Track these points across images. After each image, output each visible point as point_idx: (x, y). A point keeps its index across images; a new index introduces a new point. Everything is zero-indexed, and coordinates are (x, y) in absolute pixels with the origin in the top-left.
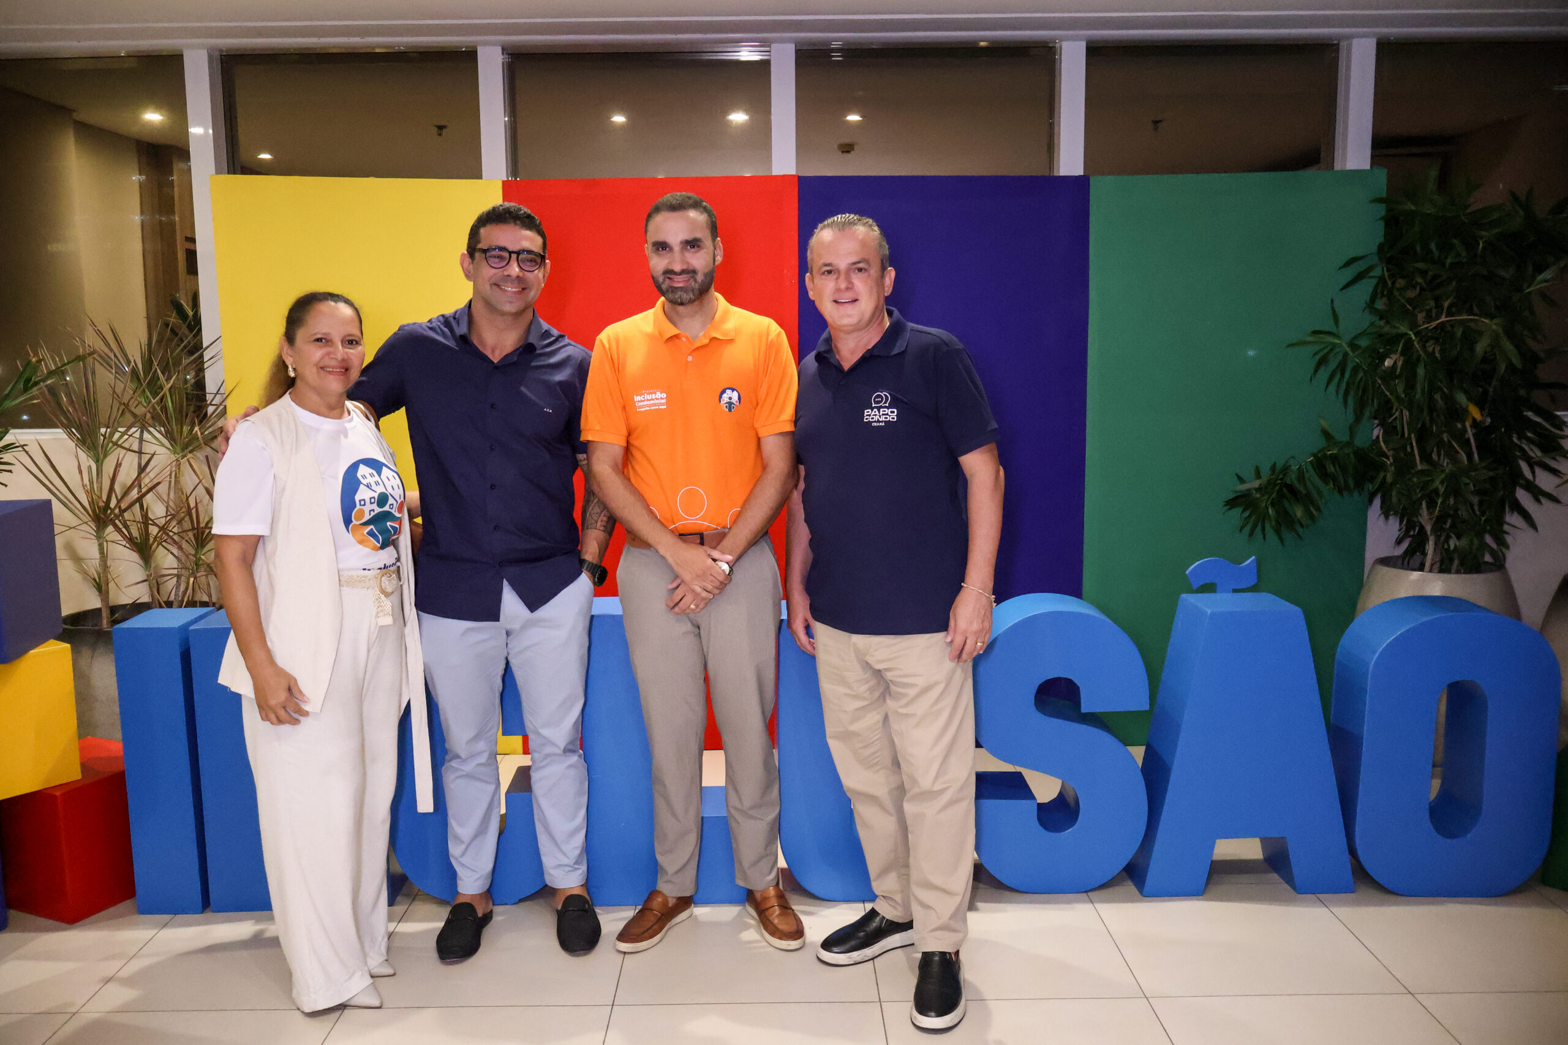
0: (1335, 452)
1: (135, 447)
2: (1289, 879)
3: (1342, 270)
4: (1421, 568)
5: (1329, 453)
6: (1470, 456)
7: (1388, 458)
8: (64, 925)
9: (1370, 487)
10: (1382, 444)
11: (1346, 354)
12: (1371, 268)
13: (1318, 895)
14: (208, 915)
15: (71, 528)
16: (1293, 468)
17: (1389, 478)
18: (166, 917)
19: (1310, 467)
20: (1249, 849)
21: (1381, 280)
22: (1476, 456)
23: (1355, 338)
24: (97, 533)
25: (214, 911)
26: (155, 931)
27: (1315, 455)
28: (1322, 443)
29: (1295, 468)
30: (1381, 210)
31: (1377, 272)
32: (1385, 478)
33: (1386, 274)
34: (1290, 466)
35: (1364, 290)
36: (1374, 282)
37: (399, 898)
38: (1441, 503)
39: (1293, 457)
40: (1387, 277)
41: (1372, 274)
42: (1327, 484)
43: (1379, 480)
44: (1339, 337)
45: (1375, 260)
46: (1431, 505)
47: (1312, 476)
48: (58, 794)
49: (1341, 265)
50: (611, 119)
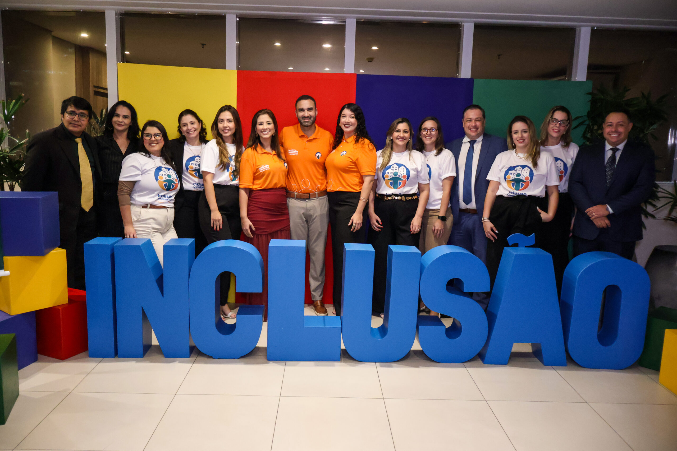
2: (542, 361)
8: (60, 360)
12: (584, 121)
13: (553, 367)
14: (117, 359)
18: (100, 359)
20: (526, 348)
21: (588, 126)
25: (119, 357)
26: (97, 364)
30: (590, 97)
31: (587, 123)
33: (590, 124)
35: (582, 129)
36: (585, 126)
37: (192, 355)
41: (585, 123)
45: (586, 118)
48: (60, 308)
50: (275, 44)
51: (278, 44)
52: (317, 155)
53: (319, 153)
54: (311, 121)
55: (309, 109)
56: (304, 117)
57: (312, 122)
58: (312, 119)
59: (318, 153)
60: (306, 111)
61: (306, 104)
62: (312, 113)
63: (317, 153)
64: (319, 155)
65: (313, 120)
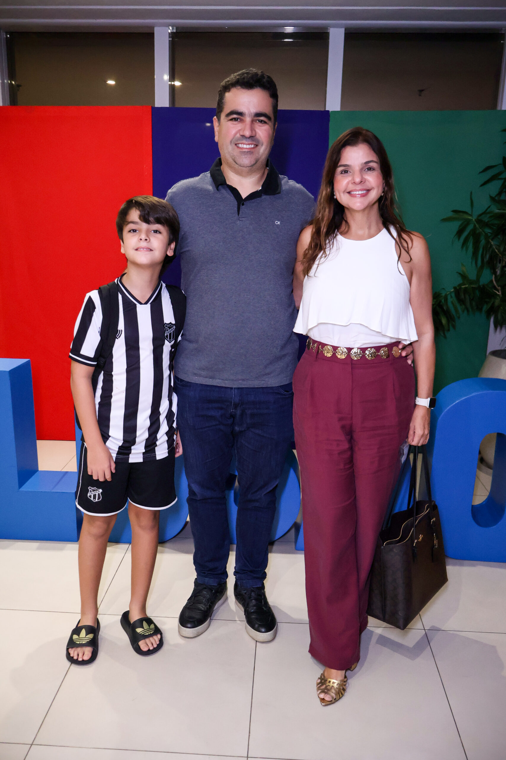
0: (467, 286)
3: (481, 173)
5: (463, 287)
7: (498, 291)
9: (485, 308)
10: (494, 282)
11: (475, 226)
12: (500, 174)
16: (442, 295)
17: (497, 302)
19: (453, 295)
23: (480, 215)
27: (455, 288)
28: (459, 280)
29: (443, 295)
32: (493, 303)
34: (441, 294)
35: (494, 188)
36: (501, 182)
39: (443, 289)
41: (500, 177)
42: (461, 305)
43: (490, 305)
44: (471, 215)
45: (502, 168)
47: (454, 299)
49: (481, 170)
50: (107, 82)
51: (111, 82)
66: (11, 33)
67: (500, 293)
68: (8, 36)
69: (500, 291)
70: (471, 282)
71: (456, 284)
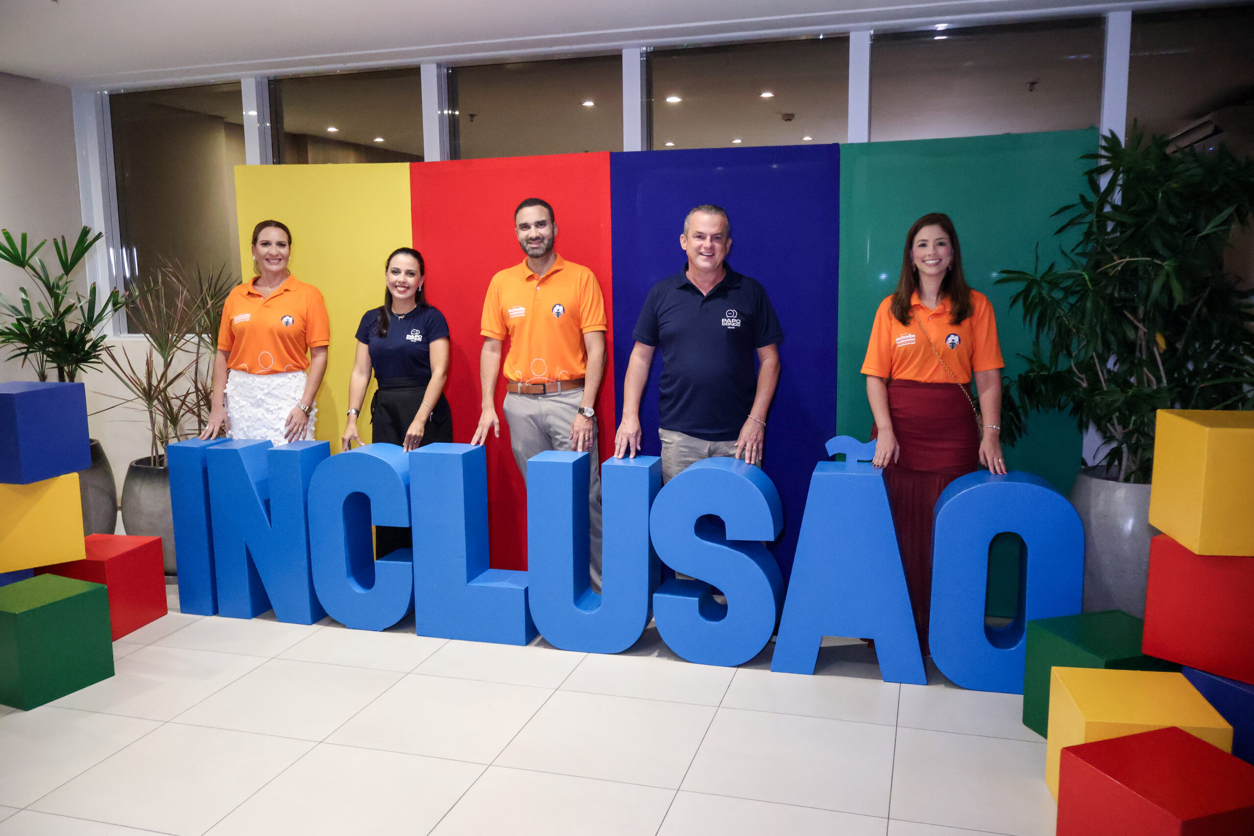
0: (1037, 373)
1: (193, 348)
3: (1053, 217)
4: (1116, 479)
5: (1031, 375)
6: (1159, 380)
7: (1082, 380)
10: (1074, 367)
12: (1082, 216)
15: (129, 401)
17: (1081, 396)
21: (1091, 224)
22: (1165, 381)
23: (1046, 272)
24: (148, 404)
31: (1087, 218)
33: (1095, 220)
35: (1076, 234)
36: (1085, 228)
38: (1135, 420)
40: (1095, 223)
41: (1082, 220)
42: (1028, 399)
45: (1082, 209)
46: (1124, 422)
49: (1054, 213)
52: (555, 310)
53: (560, 305)
54: (545, 247)
55: (540, 224)
56: (530, 240)
57: (547, 249)
58: (546, 242)
59: (558, 306)
60: (533, 227)
61: (531, 214)
62: (545, 231)
63: (555, 306)
64: (558, 310)
65: (548, 244)
66: (453, 69)
67: (1085, 385)
68: (450, 71)
69: (1085, 380)
70: (1043, 367)
71: (1023, 373)
